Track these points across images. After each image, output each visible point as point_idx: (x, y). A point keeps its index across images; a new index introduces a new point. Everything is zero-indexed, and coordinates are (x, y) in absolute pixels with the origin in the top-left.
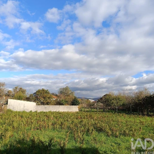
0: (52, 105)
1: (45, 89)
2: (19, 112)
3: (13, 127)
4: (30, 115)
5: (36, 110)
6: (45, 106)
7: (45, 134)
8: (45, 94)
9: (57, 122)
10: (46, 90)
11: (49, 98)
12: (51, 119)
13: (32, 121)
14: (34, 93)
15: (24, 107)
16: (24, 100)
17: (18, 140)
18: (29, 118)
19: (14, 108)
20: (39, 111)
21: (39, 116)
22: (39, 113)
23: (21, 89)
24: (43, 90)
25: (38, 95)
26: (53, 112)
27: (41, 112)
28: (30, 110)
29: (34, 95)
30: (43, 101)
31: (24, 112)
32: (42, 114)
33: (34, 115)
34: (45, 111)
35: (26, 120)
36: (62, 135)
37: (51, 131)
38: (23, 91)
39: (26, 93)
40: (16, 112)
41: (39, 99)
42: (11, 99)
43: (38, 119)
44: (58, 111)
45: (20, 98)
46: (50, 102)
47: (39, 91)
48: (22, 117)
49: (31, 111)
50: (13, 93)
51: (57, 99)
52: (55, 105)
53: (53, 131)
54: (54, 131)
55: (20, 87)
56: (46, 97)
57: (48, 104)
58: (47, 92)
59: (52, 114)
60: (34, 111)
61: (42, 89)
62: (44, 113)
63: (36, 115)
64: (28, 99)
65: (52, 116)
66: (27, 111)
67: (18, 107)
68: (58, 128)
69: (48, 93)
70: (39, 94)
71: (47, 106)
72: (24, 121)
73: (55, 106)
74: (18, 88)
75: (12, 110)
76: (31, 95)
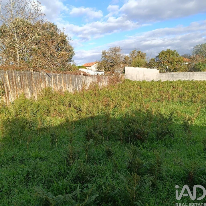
0: (183, 71)
1: (171, 50)
2: (138, 82)
3: (130, 97)
4: (151, 85)
5: (159, 79)
6: (172, 73)
7: (167, 107)
8: (171, 57)
9: (186, 94)
10: (173, 50)
11: (177, 62)
12: (178, 90)
13: (153, 91)
14: (156, 57)
15: (144, 75)
16: (144, 67)
17: (134, 111)
18: (149, 88)
19: (132, 77)
20: (163, 81)
21: (162, 87)
22: (163, 83)
23: (139, 52)
24: (168, 51)
25: (161, 59)
26: (183, 81)
27: (166, 82)
28: (151, 79)
29: (155, 59)
30: (169, 67)
31: (144, 82)
32: (167, 84)
33: (157, 85)
34: (171, 80)
35: (145, 90)
36: (191, 109)
37: (176, 105)
38: (142, 56)
39: (146, 57)
40: (135, 82)
41: (164, 64)
42: (129, 66)
43: (160, 89)
44: (191, 80)
45: (138, 65)
46: (179, 67)
47: (162, 54)
48: (141, 87)
49: (153, 81)
50: (131, 59)
51: (190, 63)
52: (188, 71)
53: (179, 104)
54: (181, 104)
55: (137, 51)
56: (173, 60)
57: (175, 70)
58: (174, 53)
59: (181, 83)
60: (157, 80)
61: (166, 50)
62: (171, 82)
63: (159, 84)
64: (149, 65)
65: (181, 86)
66: (148, 81)
67: (137, 76)
68: (186, 101)
69: (176, 55)
70: (163, 57)
71: (174, 73)
72: (142, 92)
73: (187, 73)
74: (136, 52)
75: (130, 79)
76: (152, 60)
